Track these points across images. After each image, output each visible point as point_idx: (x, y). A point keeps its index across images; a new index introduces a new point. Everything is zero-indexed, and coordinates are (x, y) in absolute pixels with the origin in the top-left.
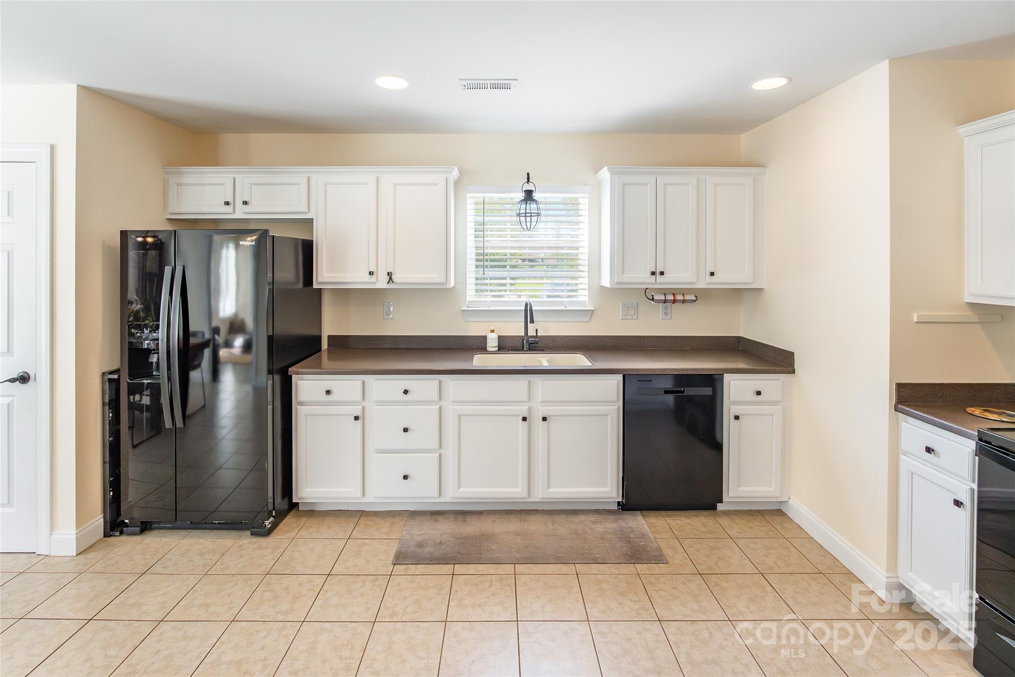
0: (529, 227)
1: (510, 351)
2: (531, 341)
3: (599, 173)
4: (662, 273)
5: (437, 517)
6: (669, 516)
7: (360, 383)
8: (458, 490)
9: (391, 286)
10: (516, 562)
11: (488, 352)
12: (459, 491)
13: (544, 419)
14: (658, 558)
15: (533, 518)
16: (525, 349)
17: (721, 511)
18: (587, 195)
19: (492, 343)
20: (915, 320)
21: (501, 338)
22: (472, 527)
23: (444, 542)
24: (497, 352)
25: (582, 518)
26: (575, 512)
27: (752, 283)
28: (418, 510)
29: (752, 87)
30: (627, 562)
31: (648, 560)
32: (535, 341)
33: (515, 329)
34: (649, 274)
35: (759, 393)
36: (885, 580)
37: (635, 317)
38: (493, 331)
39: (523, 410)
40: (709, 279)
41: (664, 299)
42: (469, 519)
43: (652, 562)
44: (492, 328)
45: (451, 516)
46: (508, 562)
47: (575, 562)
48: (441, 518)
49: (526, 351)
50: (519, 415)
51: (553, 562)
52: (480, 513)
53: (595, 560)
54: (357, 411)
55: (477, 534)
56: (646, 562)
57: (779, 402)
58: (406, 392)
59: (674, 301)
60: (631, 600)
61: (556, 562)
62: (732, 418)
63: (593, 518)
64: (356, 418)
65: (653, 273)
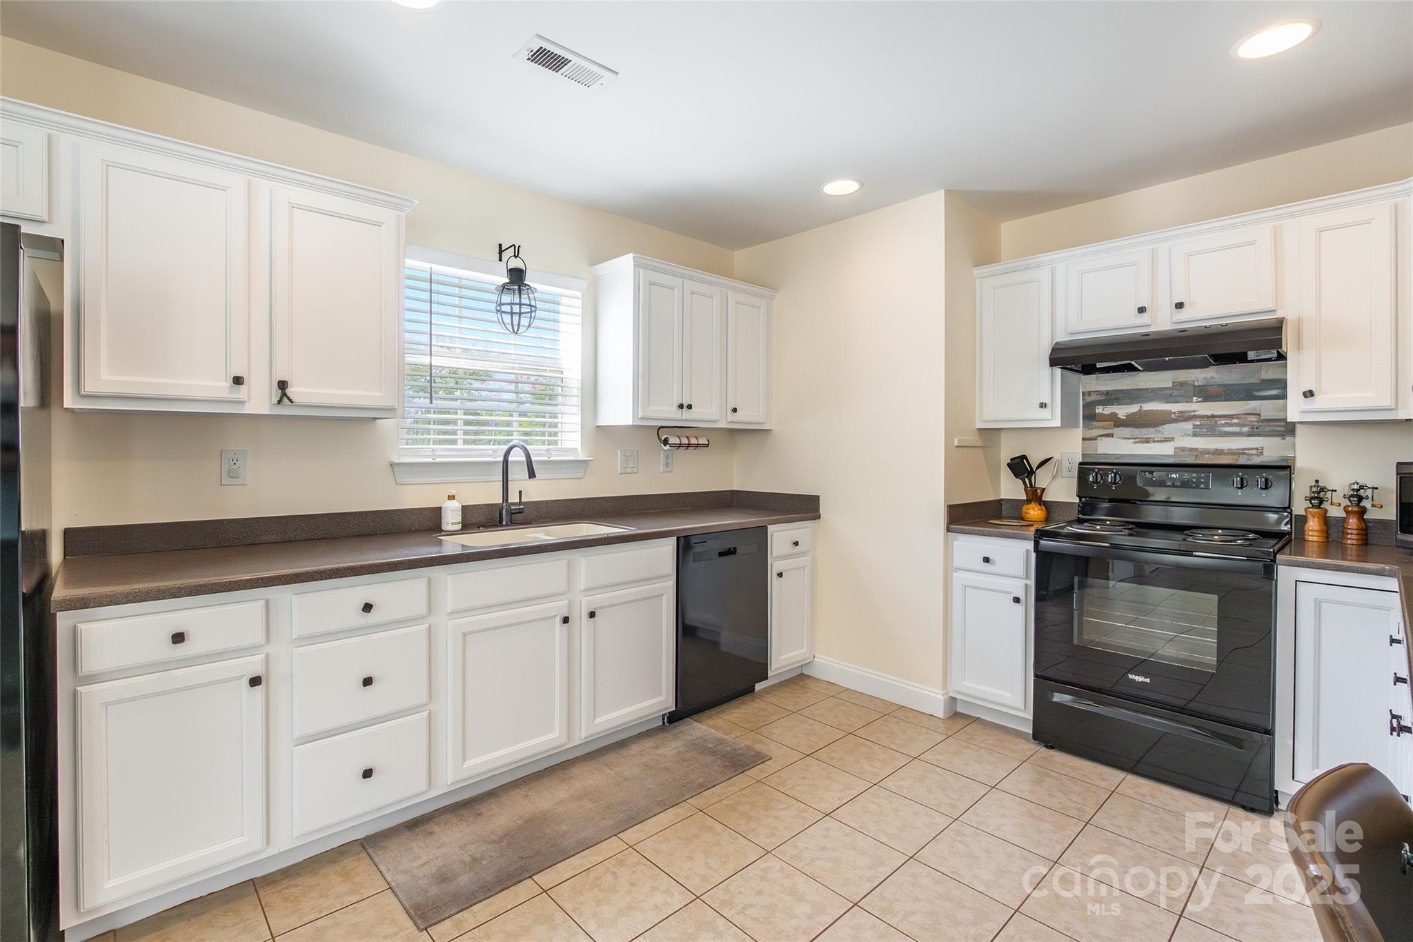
0: (516, 330)
1: (481, 528)
2: (514, 509)
3: (595, 266)
4: (690, 407)
5: (426, 827)
6: (722, 712)
7: (261, 603)
8: (463, 765)
9: (284, 411)
10: (617, 831)
11: (443, 533)
12: (465, 766)
13: (592, 615)
14: (759, 758)
15: (576, 770)
16: (504, 523)
17: (760, 690)
18: (578, 294)
19: (452, 519)
20: (956, 444)
21: (465, 509)
22: (502, 817)
23: (478, 855)
24: (460, 532)
25: (635, 748)
26: (621, 745)
27: (765, 423)
28: (373, 833)
29: (824, 190)
30: (735, 774)
31: (753, 763)
32: (519, 509)
33: (488, 494)
34: (675, 407)
35: (796, 544)
36: (942, 698)
37: (635, 470)
38: (451, 497)
39: (559, 607)
40: (731, 416)
41: (679, 442)
42: (482, 808)
43: (758, 763)
44: (453, 492)
45: (449, 816)
46: (607, 837)
47: (685, 799)
48: (433, 827)
49: (507, 525)
50: (555, 617)
51: (661, 810)
52: (491, 794)
53: (702, 786)
54: (254, 665)
55: (519, 822)
56: (753, 765)
57: (808, 551)
58: (368, 608)
59: (689, 445)
60: (783, 809)
61: (664, 808)
62: (775, 575)
63: (649, 743)
64: (255, 681)
65: (681, 406)
